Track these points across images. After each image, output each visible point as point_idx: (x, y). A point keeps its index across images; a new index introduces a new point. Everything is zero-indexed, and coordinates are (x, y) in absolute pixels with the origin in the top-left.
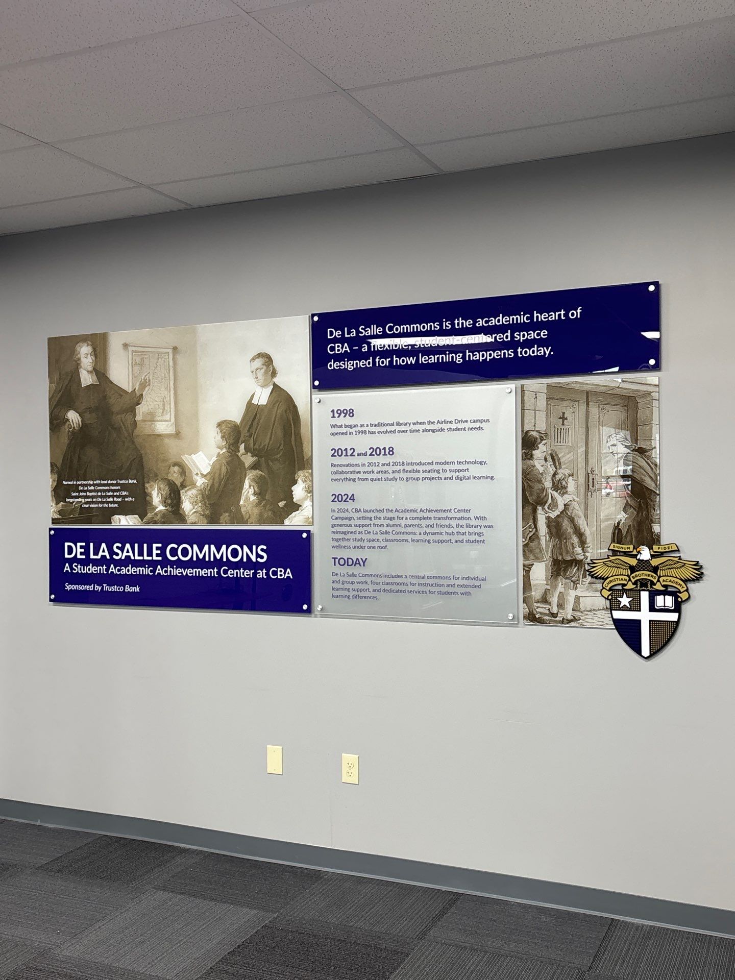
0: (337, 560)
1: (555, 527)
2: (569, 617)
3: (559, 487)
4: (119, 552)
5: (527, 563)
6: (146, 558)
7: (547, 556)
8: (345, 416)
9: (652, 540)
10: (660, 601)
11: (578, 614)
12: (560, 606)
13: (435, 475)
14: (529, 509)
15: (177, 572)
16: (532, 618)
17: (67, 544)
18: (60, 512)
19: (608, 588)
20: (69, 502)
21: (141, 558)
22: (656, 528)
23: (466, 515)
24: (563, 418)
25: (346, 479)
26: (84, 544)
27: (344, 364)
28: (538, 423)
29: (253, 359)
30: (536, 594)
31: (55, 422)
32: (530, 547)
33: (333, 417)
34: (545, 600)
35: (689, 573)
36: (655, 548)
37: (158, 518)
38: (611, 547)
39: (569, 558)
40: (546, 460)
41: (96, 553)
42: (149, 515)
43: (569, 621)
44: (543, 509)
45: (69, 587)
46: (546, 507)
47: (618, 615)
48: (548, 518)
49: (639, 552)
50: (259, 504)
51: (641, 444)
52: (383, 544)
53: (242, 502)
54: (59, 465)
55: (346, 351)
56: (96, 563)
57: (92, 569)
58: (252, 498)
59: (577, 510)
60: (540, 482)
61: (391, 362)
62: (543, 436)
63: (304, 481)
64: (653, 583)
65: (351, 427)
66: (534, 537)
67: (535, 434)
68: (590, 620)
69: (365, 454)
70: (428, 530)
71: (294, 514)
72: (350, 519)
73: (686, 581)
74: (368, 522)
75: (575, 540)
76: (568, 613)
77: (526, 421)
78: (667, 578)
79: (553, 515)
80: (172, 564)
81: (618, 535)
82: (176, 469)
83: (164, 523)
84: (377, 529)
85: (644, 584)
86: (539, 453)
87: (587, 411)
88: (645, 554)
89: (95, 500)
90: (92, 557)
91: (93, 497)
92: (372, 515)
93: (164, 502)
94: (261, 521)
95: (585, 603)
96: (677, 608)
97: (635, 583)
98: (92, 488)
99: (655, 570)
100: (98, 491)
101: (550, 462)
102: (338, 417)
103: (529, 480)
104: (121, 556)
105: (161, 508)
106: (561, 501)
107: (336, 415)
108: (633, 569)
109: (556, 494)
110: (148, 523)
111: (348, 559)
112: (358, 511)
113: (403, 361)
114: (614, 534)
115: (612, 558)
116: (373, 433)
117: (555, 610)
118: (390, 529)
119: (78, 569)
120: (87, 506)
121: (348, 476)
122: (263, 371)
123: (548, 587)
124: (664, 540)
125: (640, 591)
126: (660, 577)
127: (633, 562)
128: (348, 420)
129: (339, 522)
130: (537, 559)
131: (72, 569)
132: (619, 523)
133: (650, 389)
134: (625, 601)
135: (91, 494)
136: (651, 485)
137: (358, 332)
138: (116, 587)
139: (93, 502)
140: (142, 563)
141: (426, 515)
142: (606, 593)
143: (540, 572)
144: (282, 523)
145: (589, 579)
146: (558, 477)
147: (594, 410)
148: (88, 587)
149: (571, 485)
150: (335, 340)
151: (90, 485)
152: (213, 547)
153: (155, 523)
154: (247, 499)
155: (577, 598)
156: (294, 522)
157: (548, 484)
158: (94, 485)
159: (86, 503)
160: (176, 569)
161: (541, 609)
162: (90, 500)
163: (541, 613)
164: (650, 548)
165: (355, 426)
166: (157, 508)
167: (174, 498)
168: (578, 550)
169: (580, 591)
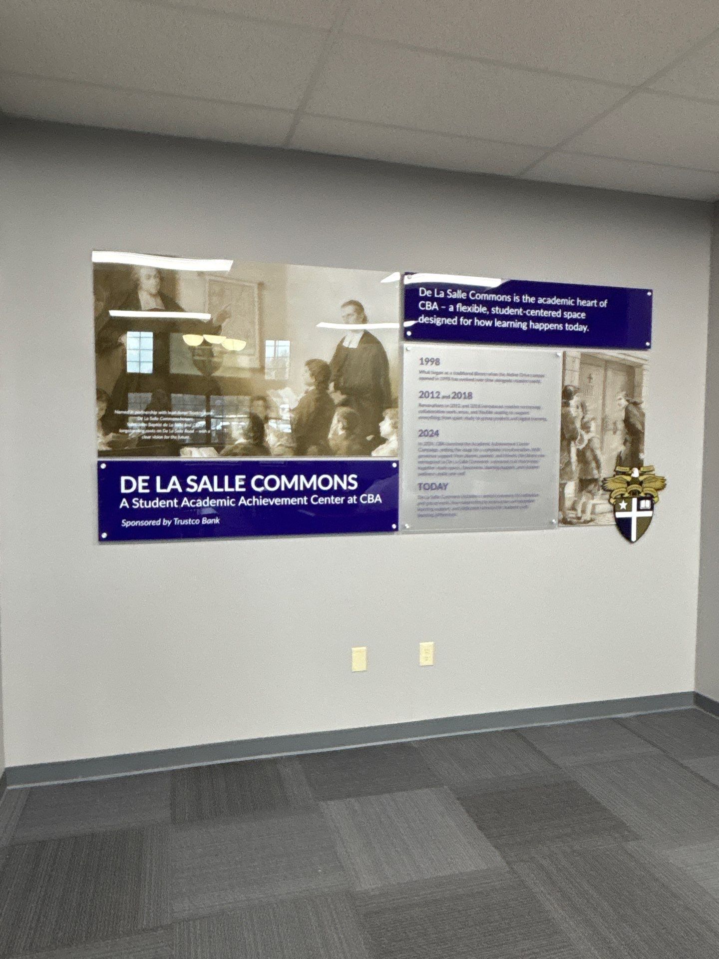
0: (422, 485)
1: (582, 458)
2: (589, 519)
3: (586, 427)
4: (195, 485)
6: (227, 489)
7: (576, 476)
8: (432, 364)
10: (643, 504)
11: (593, 516)
12: (583, 512)
13: (504, 416)
14: (565, 443)
15: (264, 502)
16: (565, 522)
17: (123, 479)
18: (109, 444)
19: (614, 497)
20: (124, 433)
21: (221, 490)
22: (642, 456)
23: (527, 447)
24: (590, 378)
25: (432, 418)
26: (147, 478)
27: (433, 320)
29: (344, 305)
33: (422, 364)
34: (573, 508)
35: (658, 484)
36: (642, 469)
37: (237, 451)
38: (617, 469)
39: (589, 478)
40: (578, 407)
41: (164, 485)
42: (228, 447)
43: (589, 522)
44: (575, 443)
45: (126, 524)
46: (577, 441)
47: (619, 515)
48: (578, 450)
49: (632, 472)
50: (347, 438)
52: (462, 471)
53: (330, 436)
54: (110, 390)
55: (435, 309)
56: (163, 497)
57: (158, 503)
58: (341, 432)
59: (596, 444)
60: (573, 423)
61: (473, 323)
62: (577, 390)
63: (391, 418)
64: (639, 493)
65: (437, 373)
66: (569, 463)
67: (571, 388)
68: (601, 520)
69: (448, 397)
70: (498, 459)
71: (380, 447)
72: (435, 451)
73: (658, 490)
74: (449, 453)
75: (593, 465)
76: (587, 516)
77: (567, 378)
78: (648, 489)
79: (581, 447)
80: (257, 495)
82: (261, 402)
83: (244, 455)
84: (457, 459)
85: (634, 493)
86: (573, 402)
87: (605, 377)
88: (636, 473)
89: (159, 431)
90: (159, 490)
91: (156, 428)
92: (454, 447)
93: (246, 435)
94: (350, 453)
95: (599, 509)
96: (652, 509)
97: (629, 493)
99: (641, 483)
100: (163, 422)
101: (580, 410)
102: (427, 364)
103: (566, 420)
104: (197, 488)
105: (242, 440)
106: (586, 437)
107: (424, 362)
108: (629, 484)
109: (583, 433)
110: (227, 455)
111: (432, 484)
112: (441, 444)
113: (482, 323)
114: (617, 460)
115: (617, 477)
116: (456, 380)
117: (579, 515)
118: (467, 459)
119: (139, 504)
120: (149, 437)
121: (434, 415)
122: (355, 317)
123: (576, 499)
125: (632, 498)
126: (643, 488)
127: (628, 478)
128: (434, 368)
129: (425, 453)
130: (570, 479)
131: (130, 504)
132: (620, 453)
133: (642, 362)
134: (623, 505)
135: (153, 425)
136: (639, 427)
137: (446, 294)
138: (190, 520)
139: (157, 434)
140: (223, 495)
141: (496, 447)
142: (612, 501)
143: (571, 488)
144: (370, 455)
146: (585, 420)
147: (610, 373)
148: (158, 523)
149: (593, 426)
150: (426, 298)
152: (302, 478)
153: (235, 455)
154: (335, 433)
155: (594, 506)
156: (380, 454)
157: (578, 425)
159: (147, 434)
160: (262, 499)
161: (571, 515)
162: (153, 431)
163: (570, 518)
165: (441, 373)
166: (237, 440)
167: (256, 430)
168: (595, 472)
169: (595, 501)
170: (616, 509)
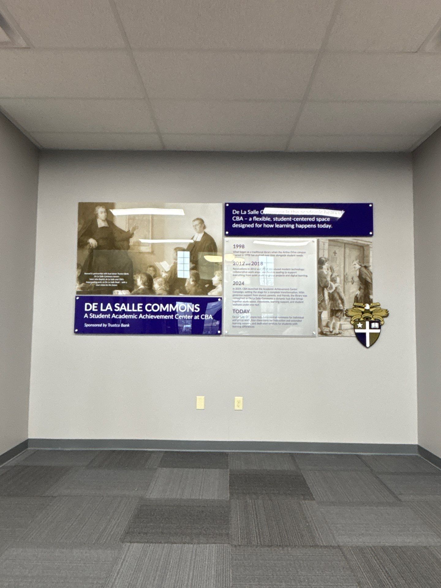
0: (235, 311)
1: (332, 297)
2: (337, 332)
3: (333, 280)
4: (118, 308)
5: (320, 311)
6: (134, 310)
7: (328, 307)
8: (240, 248)
9: (370, 302)
10: (373, 325)
11: (341, 331)
12: (334, 328)
13: (281, 274)
14: (321, 289)
15: (151, 317)
16: (322, 333)
17: (86, 304)
18: (82, 288)
19: (353, 320)
20: (88, 283)
21: (131, 311)
22: (371, 297)
23: (295, 291)
24: (335, 253)
25: (240, 275)
26: (97, 304)
27: (240, 225)
28: (325, 255)
29: (194, 221)
30: (324, 323)
31: (81, 244)
32: (321, 305)
33: (235, 248)
34: (327, 326)
35: (384, 314)
36: (371, 304)
37: (140, 292)
38: (355, 304)
39: (337, 309)
40: (328, 269)
41: (104, 308)
42: (135, 290)
43: (337, 334)
44: (327, 289)
45: (87, 325)
46: (328, 288)
47: (357, 331)
48: (329, 293)
49: (365, 306)
50: (195, 286)
51: (366, 265)
52: (258, 303)
53: (186, 285)
54: (82, 264)
55: (241, 220)
56: (104, 313)
57: (102, 316)
58: (192, 283)
59: (341, 290)
60: (325, 278)
61: (262, 226)
62: (327, 260)
63: (218, 276)
64: (370, 318)
65: (243, 252)
66: (323, 300)
67: (323, 259)
68: (346, 333)
69: (249, 264)
70: (279, 297)
71: (213, 290)
72: (242, 292)
73: (383, 317)
74: (250, 294)
75: (340, 301)
76: (337, 331)
77: (320, 254)
78: (376, 316)
79: (331, 291)
80: (148, 313)
81: (356, 299)
82: (151, 269)
83: (144, 294)
84: (254, 297)
85: (367, 319)
86: (325, 267)
87: (345, 251)
88: (367, 307)
89: (104, 282)
90: (102, 310)
91: (102, 281)
92: (252, 291)
93: (144, 284)
94: (196, 293)
95: (344, 327)
96: (380, 328)
97: (364, 318)
98: (102, 276)
99: (371, 313)
100: (106, 278)
101: (330, 270)
102: (237, 248)
103: (321, 277)
104: (119, 309)
105: (142, 287)
106: (334, 286)
107: (236, 247)
108: (363, 313)
109: (332, 283)
110: (134, 294)
111: (240, 310)
112: (245, 289)
113: (268, 226)
114: (355, 299)
115: (355, 308)
116: (253, 255)
117: (331, 330)
118: (261, 297)
119: (93, 316)
120: (99, 285)
121: (241, 274)
122: (199, 226)
123: (329, 321)
124: (375, 301)
125: (365, 321)
126: (373, 316)
127: (363, 310)
128: (242, 250)
129: (236, 294)
130: (325, 309)
131: (89, 316)
132: (357, 295)
133: (369, 243)
134: (360, 325)
135: (101, 280)
136: (369, 280)
137: (247, 212)
138: (115, 324)
139: (102, 284)
140: (132, 313)
141: (277, 291)
142: (352, 322)
143: (325, 315)
144: (207, 294)
145: (345, 317)
146: (333, 276)
147: (347, 251)
148: (100, 325)
149: (338, 280)
150: (236, 215)
151: (101, 275)
152: (171, 305)
153: (138, 294)
154: (189, 283)
155: (341, 325)
156: (212, 294)
157: (329, 279)
158: (103, 275)
159: (98, 284)
160: (151, 315)
161: (326, 330)
162: (101, 282)
163: (326, 331)
164: (370, 304)
165: (245, 252)
166: (140, 287)
167: (149, 282)
168: (341, 305)
169: (342, 322)
170: (355, 327)
